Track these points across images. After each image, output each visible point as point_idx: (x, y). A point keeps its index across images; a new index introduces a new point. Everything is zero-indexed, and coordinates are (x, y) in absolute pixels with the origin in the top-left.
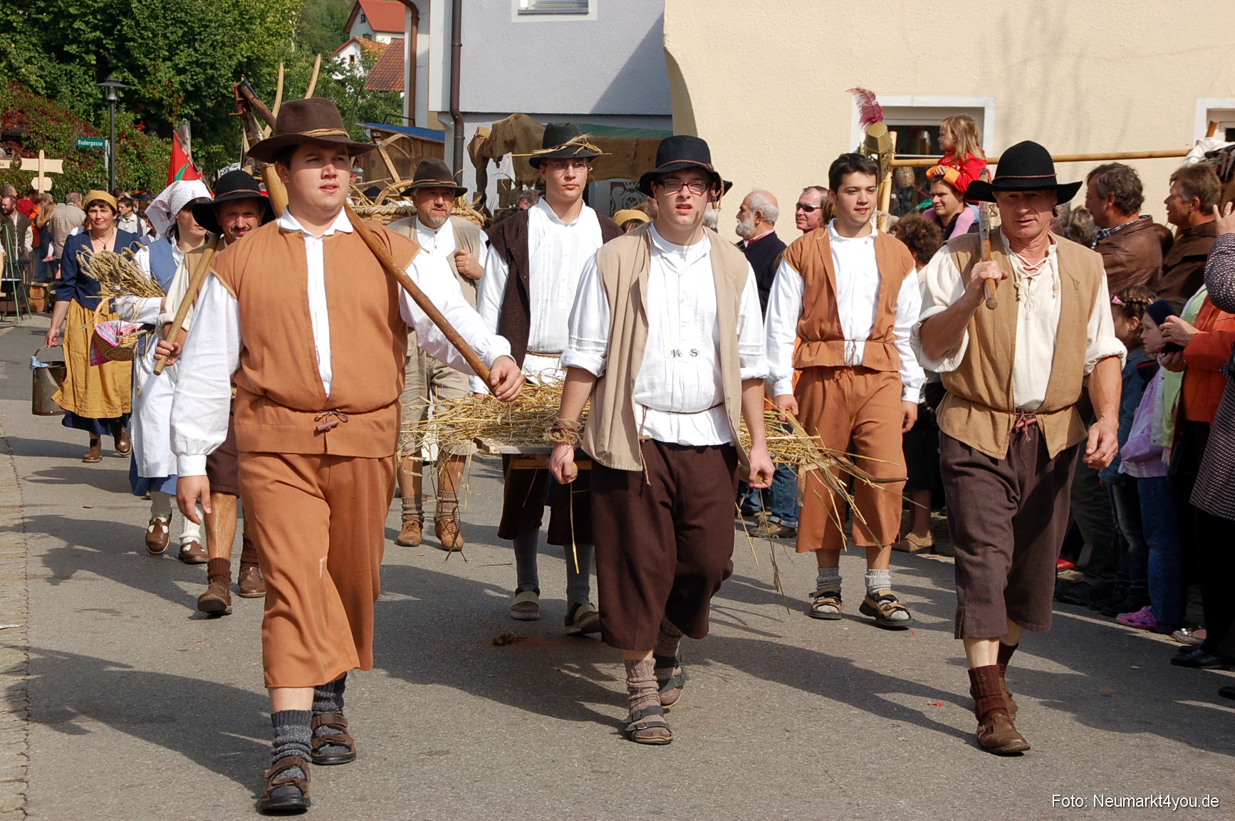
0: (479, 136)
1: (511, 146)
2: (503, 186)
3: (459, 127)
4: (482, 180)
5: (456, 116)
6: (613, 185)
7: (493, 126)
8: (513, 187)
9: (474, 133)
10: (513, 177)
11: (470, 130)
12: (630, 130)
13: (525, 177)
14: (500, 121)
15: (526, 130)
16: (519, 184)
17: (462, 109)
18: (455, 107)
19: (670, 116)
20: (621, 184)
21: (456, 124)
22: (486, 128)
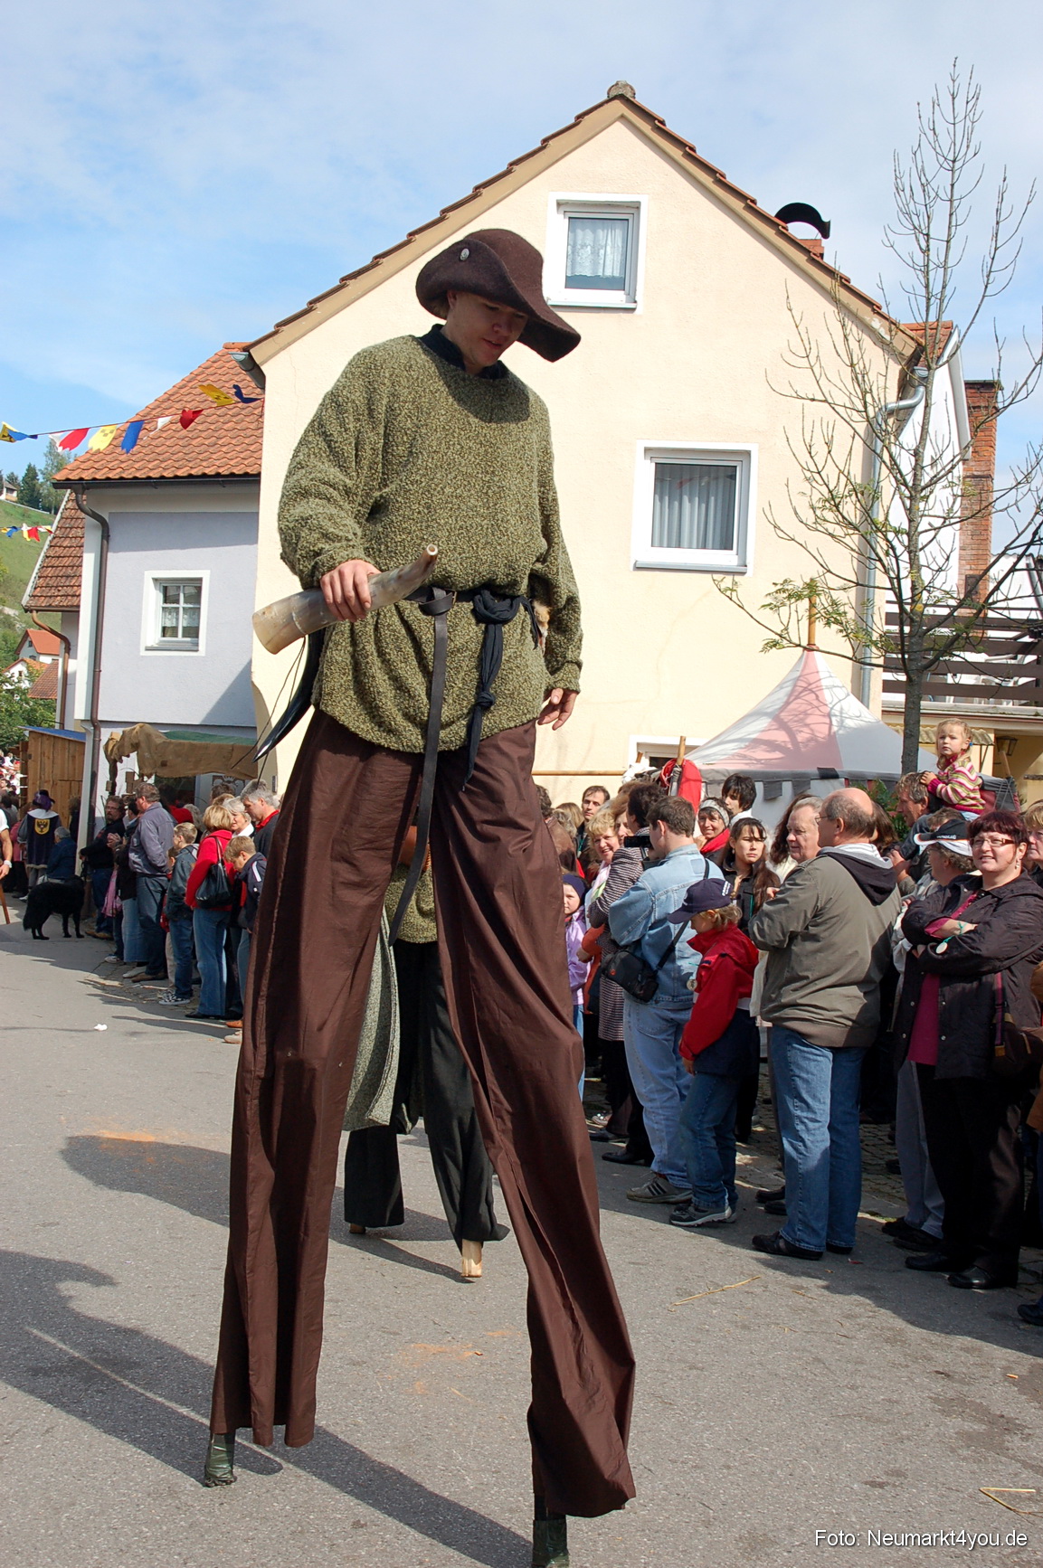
0: (112, 739)
1: (135, 747)
2: (129, 776)
3: (98, 732)
4: (113, 772)
5: (95, 723)
6: (215, 777)
7: (124, 732)
8: (136, 778)
9: (108, 736)
10: (137, 770)
11: (105, 734)
12: (227, 738)
13: (146, 771)
14: (128, 729)
15: (148, 736)
16: (141, 776)
17: (100, 718)
18: (94, 716)
19: (255, 728)
20: (220, 777)
21: (94, 729)
22: (118, 732)
